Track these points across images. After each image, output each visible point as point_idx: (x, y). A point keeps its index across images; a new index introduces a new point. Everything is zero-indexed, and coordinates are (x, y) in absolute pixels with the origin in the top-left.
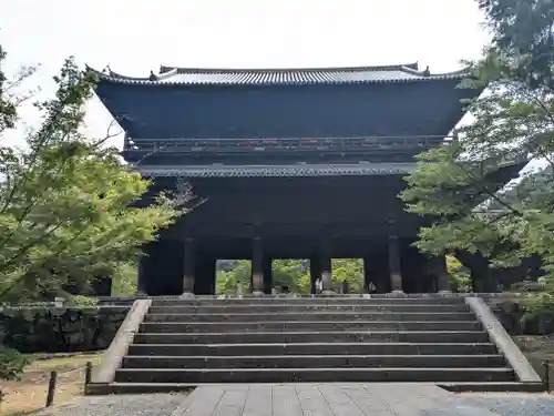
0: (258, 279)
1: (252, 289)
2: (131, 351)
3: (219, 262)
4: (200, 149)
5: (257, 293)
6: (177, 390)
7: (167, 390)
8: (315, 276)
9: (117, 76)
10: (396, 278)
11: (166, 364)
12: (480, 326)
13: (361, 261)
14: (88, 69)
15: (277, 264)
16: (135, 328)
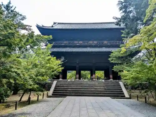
0: (78, 76)
1: (76, 78)
2: (54, 90)
3: (68, 71)
4: (64, 44)
5: (77, 79)
6: (63, 97)
7: (61, 97)
8: (92, 75)
9: (44, 26)
10: (111, 76)
11: (60, 93)
12: (121, 87)
13: (104, 71)
14: (37, 25)
15: (82, 72)
16: (55, 86)
